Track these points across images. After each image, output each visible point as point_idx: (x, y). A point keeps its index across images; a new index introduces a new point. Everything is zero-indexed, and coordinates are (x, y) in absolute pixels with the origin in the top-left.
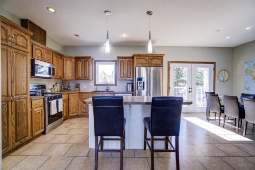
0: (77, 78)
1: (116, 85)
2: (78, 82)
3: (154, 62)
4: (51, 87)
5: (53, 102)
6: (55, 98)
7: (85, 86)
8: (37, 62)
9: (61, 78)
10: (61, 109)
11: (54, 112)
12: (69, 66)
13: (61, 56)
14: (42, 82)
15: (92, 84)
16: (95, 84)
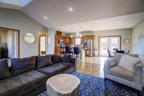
0: (70, 43)
1: (81, 45)
2: (70, 44)
3: (90, 38)
4: (63, 45)
5: (62, 49)
6: (63, 48)
7: (72, 46)
8: (60, 40)
9: (65, 43)
10: (64, 51)
11: (62, 51)
12: (67, 40)
13: (65, 37)
14: (61, 44)
15: (74, 45)
16: (75, 45)
